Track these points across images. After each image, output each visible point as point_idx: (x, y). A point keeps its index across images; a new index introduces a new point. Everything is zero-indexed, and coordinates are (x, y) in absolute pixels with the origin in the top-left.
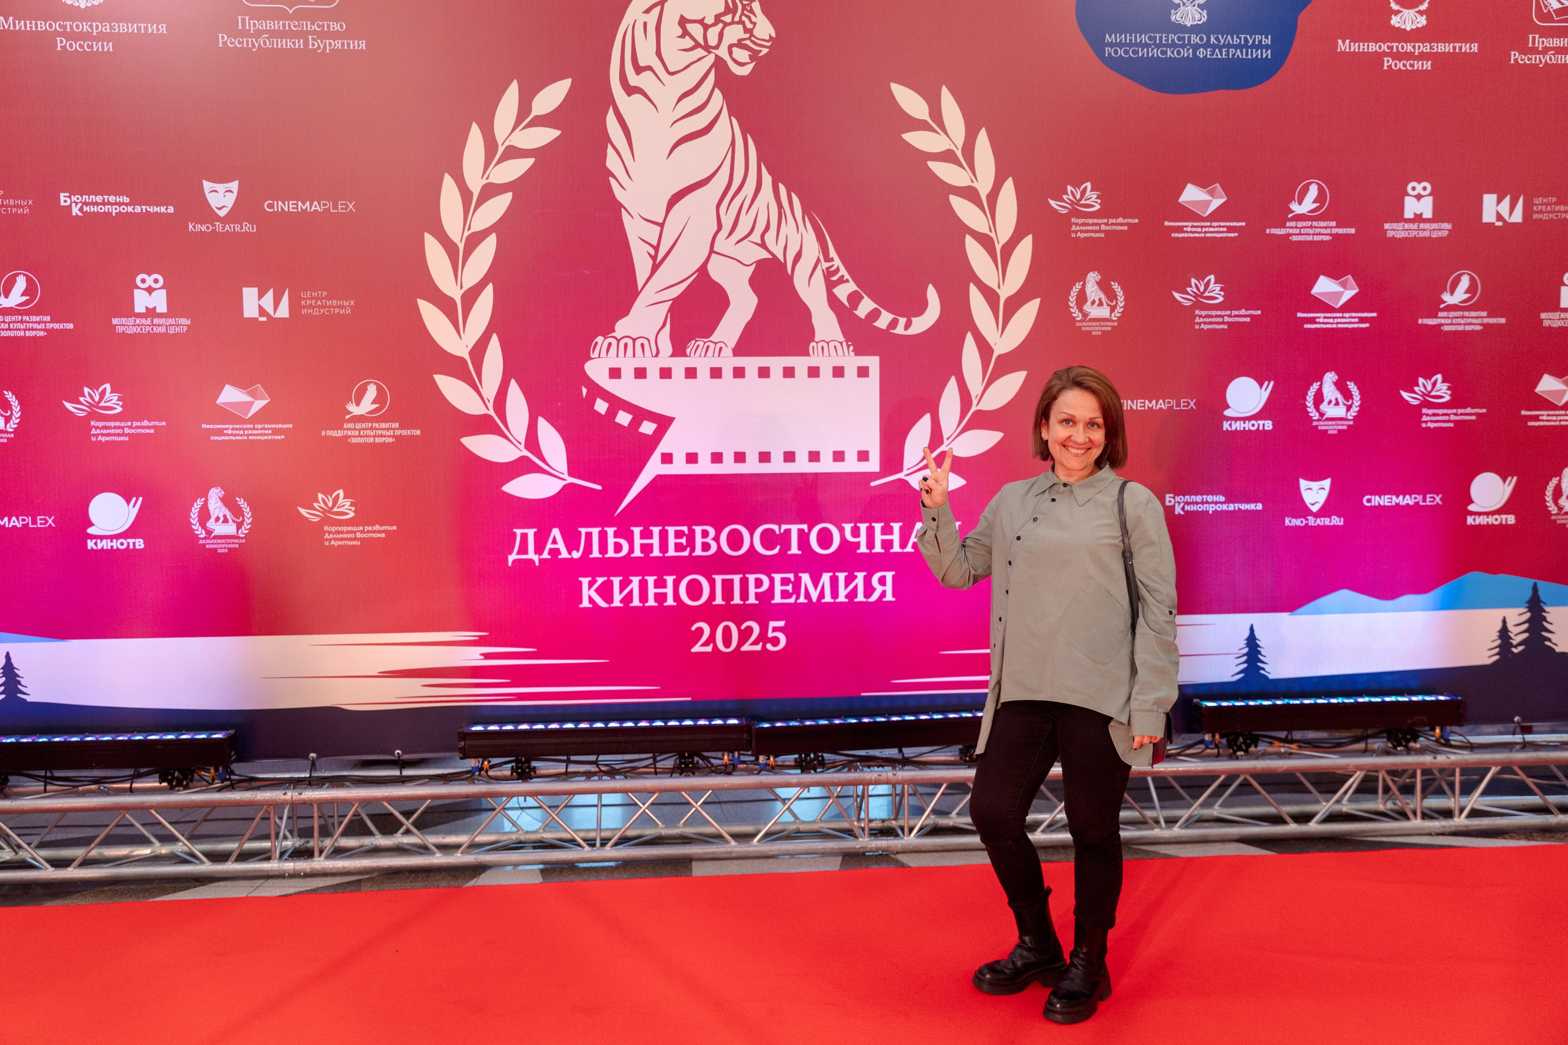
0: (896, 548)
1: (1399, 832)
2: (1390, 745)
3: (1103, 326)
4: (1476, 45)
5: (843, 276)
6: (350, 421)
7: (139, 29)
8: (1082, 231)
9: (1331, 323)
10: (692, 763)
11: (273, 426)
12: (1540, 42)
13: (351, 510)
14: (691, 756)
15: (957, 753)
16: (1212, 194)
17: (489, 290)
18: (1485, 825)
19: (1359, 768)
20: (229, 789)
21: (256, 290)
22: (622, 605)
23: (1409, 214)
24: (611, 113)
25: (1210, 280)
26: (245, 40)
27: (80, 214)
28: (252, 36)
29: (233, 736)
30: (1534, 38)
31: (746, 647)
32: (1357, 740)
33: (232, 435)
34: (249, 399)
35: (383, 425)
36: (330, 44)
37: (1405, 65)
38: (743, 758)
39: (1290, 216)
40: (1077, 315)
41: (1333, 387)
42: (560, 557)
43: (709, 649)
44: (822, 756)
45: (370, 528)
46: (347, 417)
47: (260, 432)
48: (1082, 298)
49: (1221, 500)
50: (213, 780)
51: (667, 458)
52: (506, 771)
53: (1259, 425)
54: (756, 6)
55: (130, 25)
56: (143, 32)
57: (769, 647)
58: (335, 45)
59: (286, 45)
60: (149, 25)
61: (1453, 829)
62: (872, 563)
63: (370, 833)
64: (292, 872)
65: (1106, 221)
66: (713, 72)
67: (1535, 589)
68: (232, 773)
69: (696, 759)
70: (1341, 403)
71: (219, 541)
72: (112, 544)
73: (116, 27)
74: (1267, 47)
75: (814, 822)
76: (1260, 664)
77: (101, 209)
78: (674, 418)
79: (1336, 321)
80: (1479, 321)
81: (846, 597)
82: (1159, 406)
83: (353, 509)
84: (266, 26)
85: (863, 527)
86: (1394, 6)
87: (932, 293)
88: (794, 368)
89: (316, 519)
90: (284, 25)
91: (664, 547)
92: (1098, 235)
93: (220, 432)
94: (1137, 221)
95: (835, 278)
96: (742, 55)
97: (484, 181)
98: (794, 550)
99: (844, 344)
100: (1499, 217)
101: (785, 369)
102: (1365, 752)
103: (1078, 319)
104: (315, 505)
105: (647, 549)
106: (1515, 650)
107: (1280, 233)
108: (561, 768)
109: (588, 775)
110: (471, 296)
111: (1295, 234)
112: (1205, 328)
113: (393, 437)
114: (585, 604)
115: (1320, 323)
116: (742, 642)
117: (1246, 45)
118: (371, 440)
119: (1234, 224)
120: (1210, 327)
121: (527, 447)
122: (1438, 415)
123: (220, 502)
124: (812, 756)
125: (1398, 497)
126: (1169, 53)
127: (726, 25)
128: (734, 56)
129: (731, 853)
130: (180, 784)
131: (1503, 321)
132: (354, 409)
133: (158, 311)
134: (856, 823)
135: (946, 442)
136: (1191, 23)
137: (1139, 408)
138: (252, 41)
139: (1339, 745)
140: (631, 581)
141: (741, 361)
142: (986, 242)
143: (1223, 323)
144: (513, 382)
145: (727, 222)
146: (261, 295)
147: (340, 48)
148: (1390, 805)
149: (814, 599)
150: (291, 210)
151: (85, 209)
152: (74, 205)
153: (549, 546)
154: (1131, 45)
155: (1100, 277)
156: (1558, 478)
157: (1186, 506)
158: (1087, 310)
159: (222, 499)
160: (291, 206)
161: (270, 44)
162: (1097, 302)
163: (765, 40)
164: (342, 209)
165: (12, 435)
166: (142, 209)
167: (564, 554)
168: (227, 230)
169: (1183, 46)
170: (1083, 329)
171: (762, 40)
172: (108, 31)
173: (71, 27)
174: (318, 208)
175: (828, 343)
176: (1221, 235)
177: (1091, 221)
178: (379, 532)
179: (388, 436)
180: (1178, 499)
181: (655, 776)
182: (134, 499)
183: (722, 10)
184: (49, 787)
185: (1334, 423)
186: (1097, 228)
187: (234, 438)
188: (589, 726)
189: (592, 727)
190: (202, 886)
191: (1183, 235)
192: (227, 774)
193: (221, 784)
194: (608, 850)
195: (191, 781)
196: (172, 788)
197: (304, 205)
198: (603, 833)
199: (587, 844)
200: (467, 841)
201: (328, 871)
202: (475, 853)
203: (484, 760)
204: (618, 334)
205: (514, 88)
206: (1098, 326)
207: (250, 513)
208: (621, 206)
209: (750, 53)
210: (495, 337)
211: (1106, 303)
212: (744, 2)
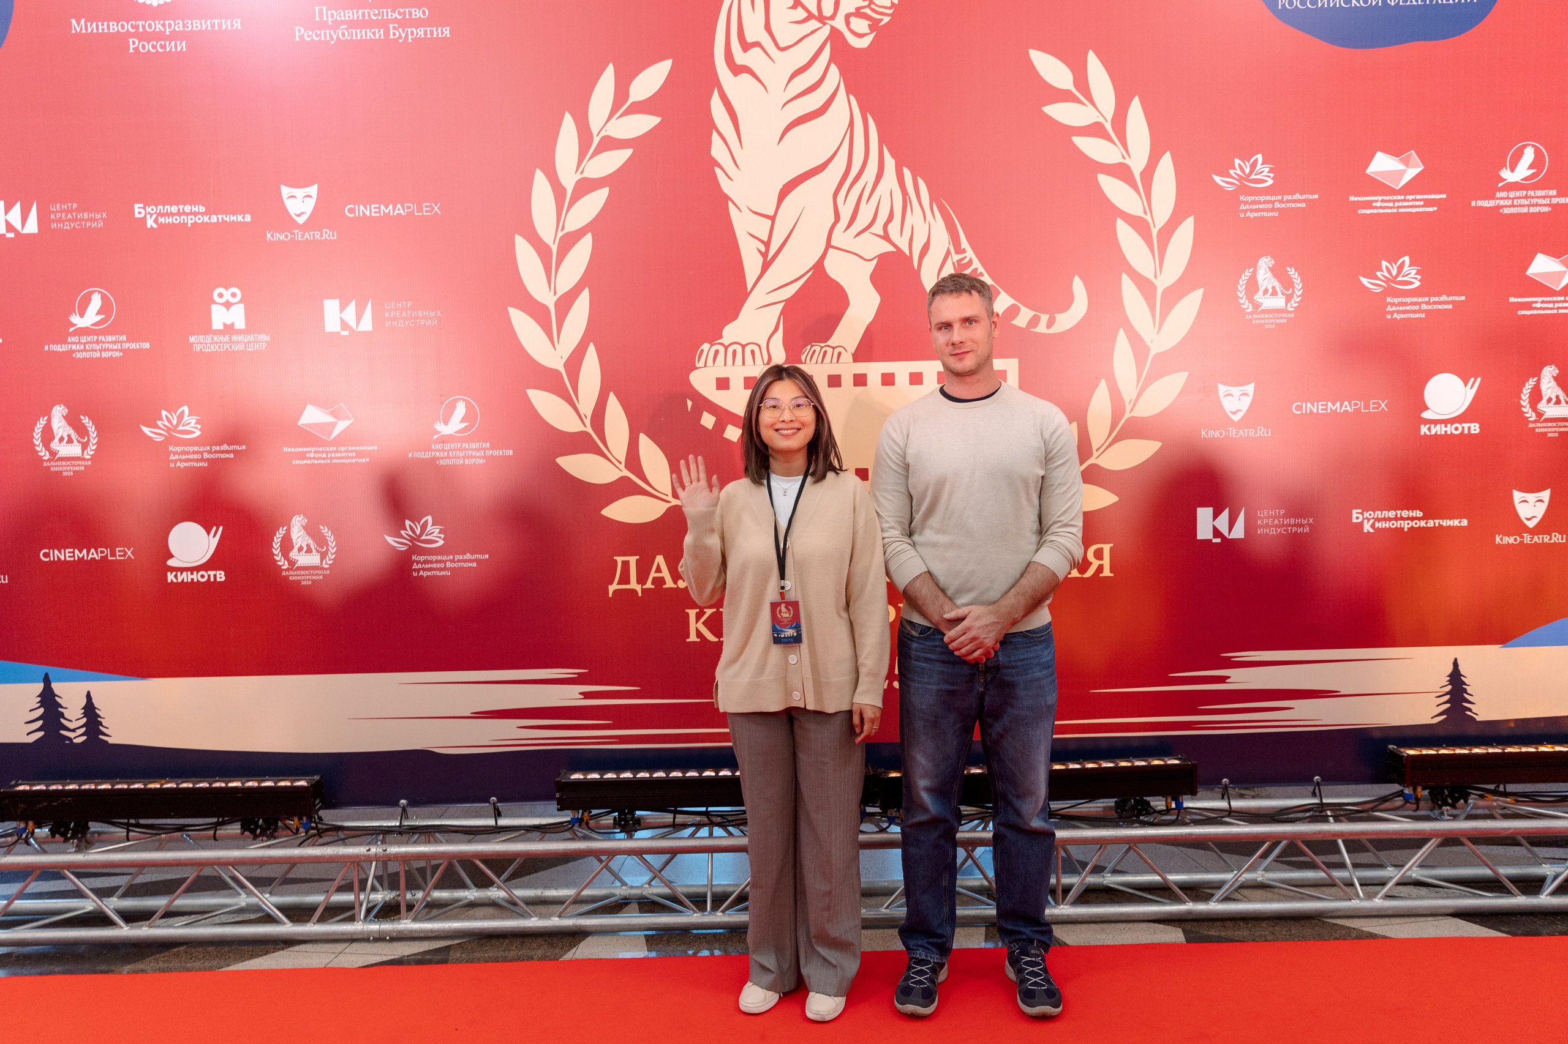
3: (1278, 318)
5: (976, 269)
6: (436, 441)
7: (213, 25)
8: (1252, 211)
9: (1551, 309)
11: (358, 448)
13: (440, 537)
15: (1113, 804)
16: (1406, 162)
17: (585, 296)
20: (316, 838)
21: (335, 303)
24: (716, 96)
25: (1404, 262)
26: (322, 32)
27: (155, 226)
28: (330, 28)
29: (318, 782)
33: (314, 458)
34: (330, 419)
35: (473, 445)
36: (412, 32)
39: (1500, 185)
40: (1248, 307)
41: (1553, 383)
42: (664, 586)
45: (461, 557)
47: (344, 455)
48: (1253, 286)
49: (1418, 516)
50: (298, 830)
52: (609, 820)
53: (1463, 428)
55: (203, 21)
56: (216, 28)
58: (417, 34)
59: (366, 36)
60: (223, 21)
63: (464, 886)
64: (377, 936)
65: (1280, 197)
66: (828, 46)
68: (320, 818)
70: (1563, 401)
71: (303, 572)
72: (192, 577)
73: (189, 25)
76: (1465, 704)
77: (176, 220)
79: (1556, 305)
82: (1343, 409)
83: (443, 536)
84: (345, 16)
87: (1078, 286)
88: (921, 373)
89: (404, 548)
90: (363, 14)
92: (1271, 214)
93: (302, 456)
94: (1316, 196)
95: (967, 272)
96: (860, 25)
97: (579, 176)
101: (911, 374)
103: (1247, 311)
104: (403, 532)
107: (1488, 206)
108: (668, 818)
109: (699, 826)
110: (565, 303)
111: (1506, 206)
112: (1399, 318)
113: (484, 457)
114: (693, 638)
115: (1536, 309)
118: (461, 462)
119: (1433, 196)
120: (1403, 316)
121: (627, 467)
123: (303, 530)
128: (852, 26)
130: (263, 834)
132: (440, 428)
133: (236, 327)
135: (1095, 454)
137: (1320, 411)
138: (330, 33)
141: (861, 368)
142: (1140, 225)
143: (1420, 311)
144: (612, 395)
145: (846, 213)
146: (342, 309)
147: (423, 36)
150: (373, 214)
151: (160, 220)
152: (148, 216)
153: (653, 574)
155: (1273, 262)
157: (1376, 522)
158: (1258, 300)
159: (305, 528)
160: (373, 210)
161: (349, 36)
162: (1270, 291)
163: (886, 8)
164: (426, 211)
165: (90, 463)
166: (218, 219)
167: (669, 583)
168: (307, 239)
170: (1254, 322)
171: (883, 7)
172: (181, 29)
173: (144, 27)
176: (1417, 210)
177: (1262, 198)
178: (470, 561)
179: (479, 457)
180: (1366, 515)
182: (214, 528)
184: (131, 834)
185: (1554, 424)
186: (1270, 206)
187: (316, 462)
188: (698, 775)
189: (700, 775)
190: (283, 949)
191: (1371, 211)
192: (314, 822)
193: (306, 833)
194: (721, 914)
195: (275, 830)
196: (255, 837)
197: (387, 209)
198: (714, 889)
199: (697, 907)
200: (570, 896)
201: (416, 935)
202: (573, 916)
203: (584, 811)
204: (725, 340)
205: (609, 74)
206: (1271, 318)
207: (334, 542)
208: (728, 198)
209: (870, 23)
210: (592, 346)
211: (1281, 291)
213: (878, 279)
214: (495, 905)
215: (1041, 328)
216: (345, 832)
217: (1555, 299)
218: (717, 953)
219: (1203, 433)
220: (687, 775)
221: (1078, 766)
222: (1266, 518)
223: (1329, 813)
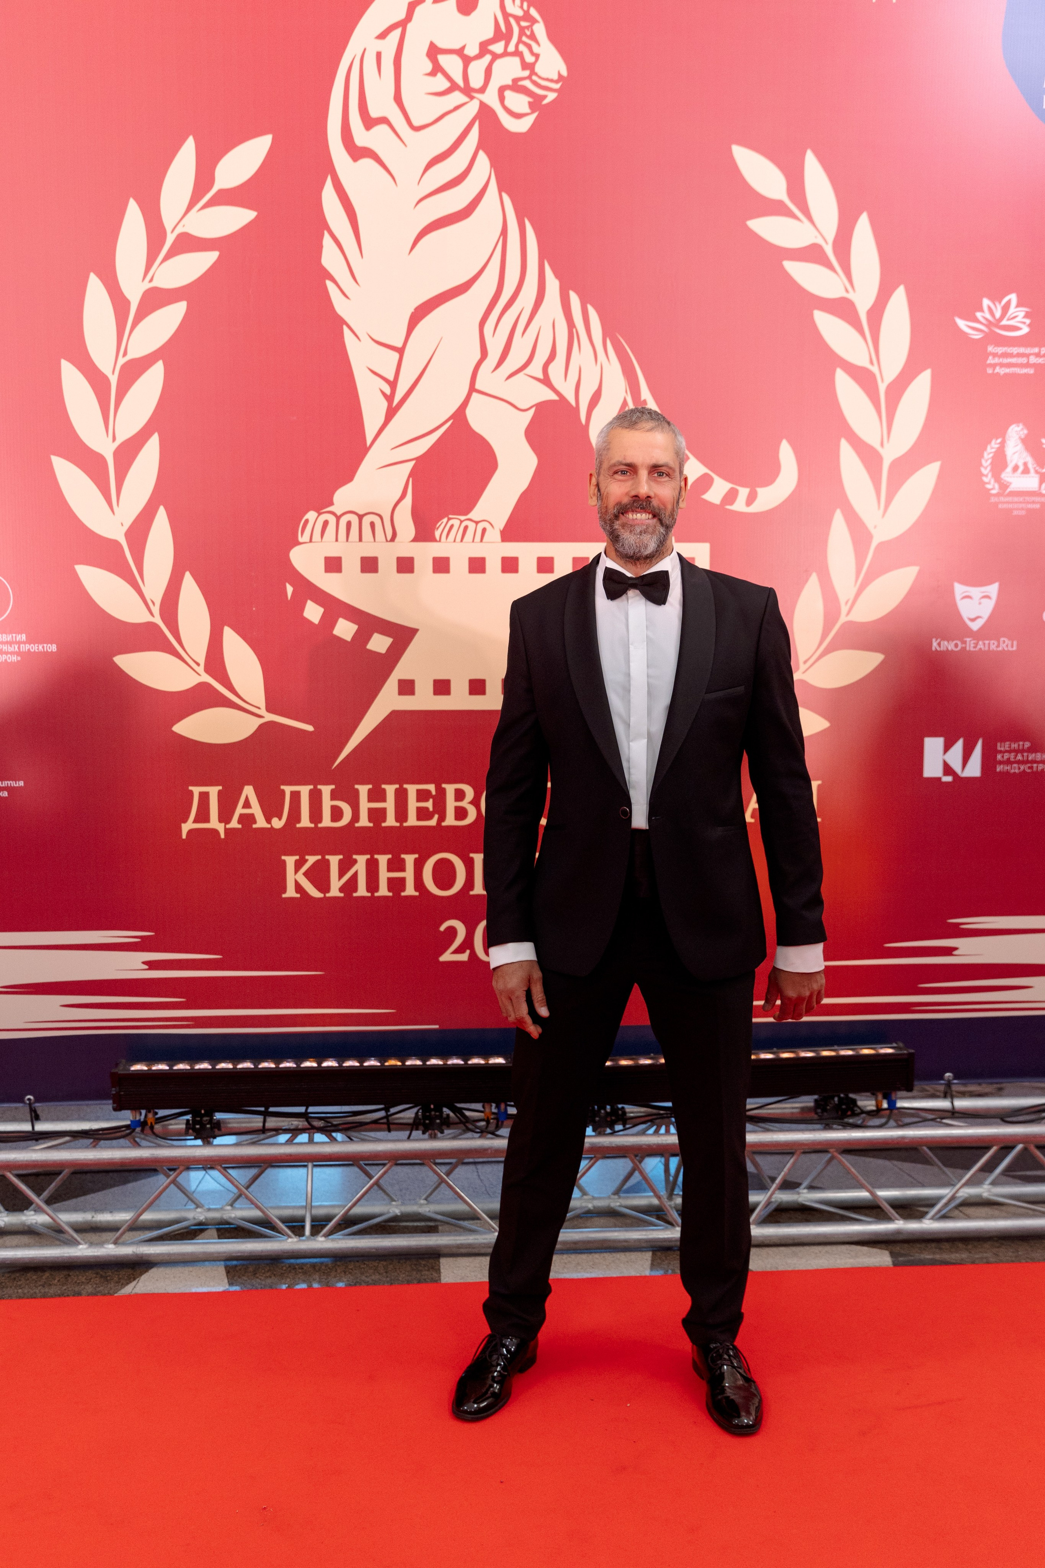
3: (1028, 503)
8: (1001, 365)
10: (440, 1116)
14: (439, 1109)
22: (342, 895)
35: (4, 638)
40: (993, 487)
42: (254, 826)
43: (465, 956)
44: (623, 1108)
48: (1000, 462)
51: (407, 687)
52: (179, 1125)
54: (540, 29)
65: (1036, 350)
66: (476, 127)
69: (446, 1111)
75: (609, 1197)
87: (786, 453)
88: (587, 558)
91: (401, 813)
92: (1025, 371)
96: (518, 102)
97: (147, 285)
101: (576, 560)
103: (992, 492)
105: (377, 815)
108: (256, 1122)
109: (296, 1132)
110: (127, 453)
113: (18, 654)
114: (291, 892)
121: (207, 670)
124: (608, 1107)
127: (495, 57)
128: (507, 103)
134: (668, 1200)
135: (803, 667)
140: (355, 861)
141: (512, 549)
142: (864, 378)
144: (188, 575)
145: (495, 347)
153: (240, 810)
155: (1026, 432)
158: (1005, 479)
162: (1021, 468)
163: (552, 81)
167: (261, 823)
170: (1000, 506)
171: (547, 80)
177: (1015, 350)
179: (12, 653)
181: (388, 1135)
183: (490, 34)
186: (1024, 360)
188: (295, 1066)
189: (298, 1066)
194: (322, 1239)
198: (315, 1212)
199: (290, 1229)
200: (127, 1221)
202: (132, 1244)
203: (150, 1112)
204: (337, 508)
205: (188, 151)
206: (1020, 503)
208: (343, 322)
209: (531, 100)
210: (162, 511)
211: (1035, 468)
212: (523, 24)
213: (532, 434)
214: (30, 1233)
215: (739, 505)
218: (316, 1285)
219: (935, 644)
220: (282, 1066)
221: (770, 1056)
222: (1006, 751)
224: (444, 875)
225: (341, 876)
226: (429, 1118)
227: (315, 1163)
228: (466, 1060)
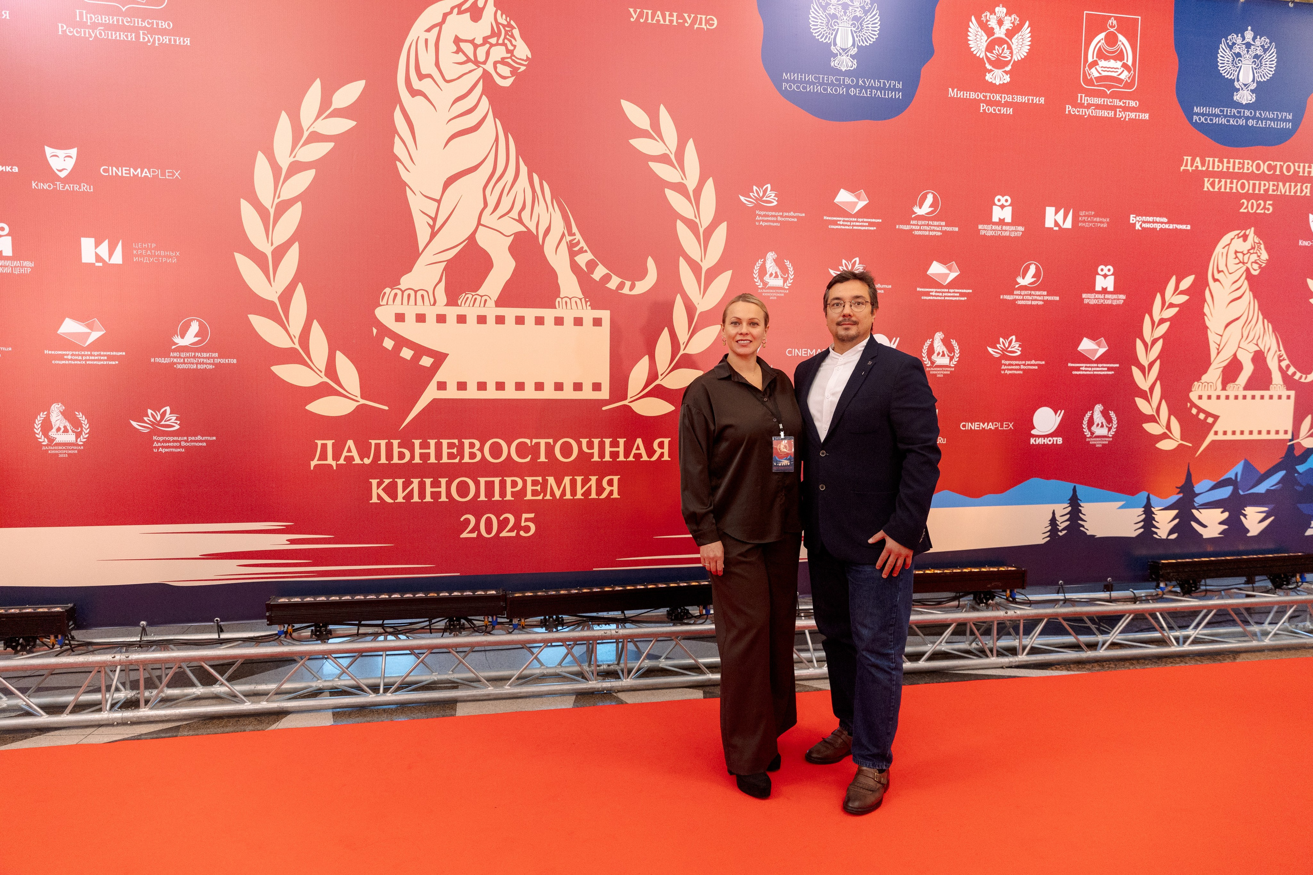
0: (621, 458)
1: (980, 667)
2: (974, 602)
3: (778, 293)
4: (1043, 98)
5: (583, 247)
6: (175, 351)
8: (763, 221)
9: (941, 296)
10: (459, 625)
11: (109, 353)
12: (1086, 100)
13: (176, 423)
14: (458, 620)
15: (666, 613)
16: (858, 197)
17: (295, 248)
18: (1039, 660)
19: (953, 620)
20: (69, 652)
21: (93, 239)
22: (404, 501)
23: (995, 219)
24: (398, 110)
25: (855, 261)
26: (82, 30)
28: (89, 27)
29: (72, 608)
30: (1081, 96)
31: (504, 534)
32: (953, 599)
33: (71, 360)
34: (87, 330)
35: (205, 355)
36: (159, 39)
37: (994, 110)
38: (500, 620)
39: (913, 216)
40: (759, 284)
41: (941, 343)
42: (353, 463)
43: (474, 535)
44: (563, 617)
45: (193, 438)
46: (173, 347)
47: (97, 358)
48: (763, 271)
50: (53, 645)
51: (442, 386)
52: (307, 633)
54: (516, 32)
57: (522, 533)
58: (163, 40)
59: (120, 37)
61: (1017, 664)
62: (603, 469)
63: (193, 685)
64: (120, 721)
66: (481, 82)
67: (1074, 490)
68: (73, 638)
69: (463, 621)
70: (946, 355)
71: (60, 448)
74: (899, 90)
75: (556, 667)
78: (447, 355)
79: (944, 294)
80: (1041, 298)
81: (582, 495)
83: (178, 422)
84: (102, 20)
85: (596, 441)
86: (988, 66)
87: (651, 264)
88: (543, 318)
89: (146, 431)
90: (118, 21)
91: (439, 455)
92: (775, 224)
93: (61, 357)
94: (804, 215)
95: (576, 249)
96: (504, 70)
97: (292, 159)
98: (543, 458)
99: (583, 300)
100: (1056, 224)
101: (536, 318)
102: (958, 608)
103: (760, 287)
104: (145, 419)
105: (425, 456)
106: (1060, 534)
107: (906, 229)
108: (354, 629)
109: (377, 635)
110: (280, 252)
111: (916, 230)
113: (213, 364)
114: (375, 500)
115: (932, 296)
116: (500, 530)
117: (884, 88)
118: (195, 367)
119: (874, 220)
121: (326, 375)
122: (1012, 365)
123: (61, 415)
124: (554, 617)
125: (984, 424)
126: (829, 90)
127: (492, 45)
128: (498, 70)
129: (489, 695)
130: (24, 649)
131: (1057, 298)
132: (178, 340)
133: (4, 254)
134: (588, 669)
135: (660, 378)
136: (845, 68)
138: (89, 31)
139: (940, 603)
140: (412, 482)
141: (502, 311)
142: (692, 226)
144: (315, 323)
146: (96, 247)
147: (168, 42)
148: (974, 645)
149: (558, 497)
153: (345, 454)
154: (801, 82)
155: (776, 256)
156: (1091, 412)
158: (766, 280)
159: (63, 413)
160: (124, 172)
161: (105, 35)
162: (774, 275)
163: (523, 60)
164: (169, 176)
167: (357, 460)
168: (68, 189)
169: (839, 86)
171: (520, 59)
174: (148, 174)
175: (570, 299)
176: (864, 228)
177: (770, 213)
178: (201, 441)
179: (209, 364)
181: (429, 635)
183: (489, 33)
185: (941, 369)
186: (775, 219)
187: (73, 363)
188: (375, 598)
189: (377, 598)
190: (40, 735)
191: (837, 227)
192: (67, 640)
193: (61, 648)
194: (390, 694)
195: (34, 646)
196: (16, 652)
197: (136, 170)
198: (386, 680)
199: (372, 691)
200: (274, 689)
201: (152, 719)
202: (278, 701)
203: (289, 625)
204: (403, 286)
205: (317, 85)
206: (774, 293)
207: (88, 425)
208: (406, 184)
209: (511, 69)
210: (300, 285)
211: (781, 275)
212: (507, 29)
213: (512, 249)
214: (217, 698)
216: (94, 647)
217: (943, 290)
218: (386, 722)
220: (368, 598)
221: (643, 587)
223: (802, 615)
224: (463, 489)
225: (403, 491)
226: (453, 625)
227: (388, 653)
228: (474, 593)
